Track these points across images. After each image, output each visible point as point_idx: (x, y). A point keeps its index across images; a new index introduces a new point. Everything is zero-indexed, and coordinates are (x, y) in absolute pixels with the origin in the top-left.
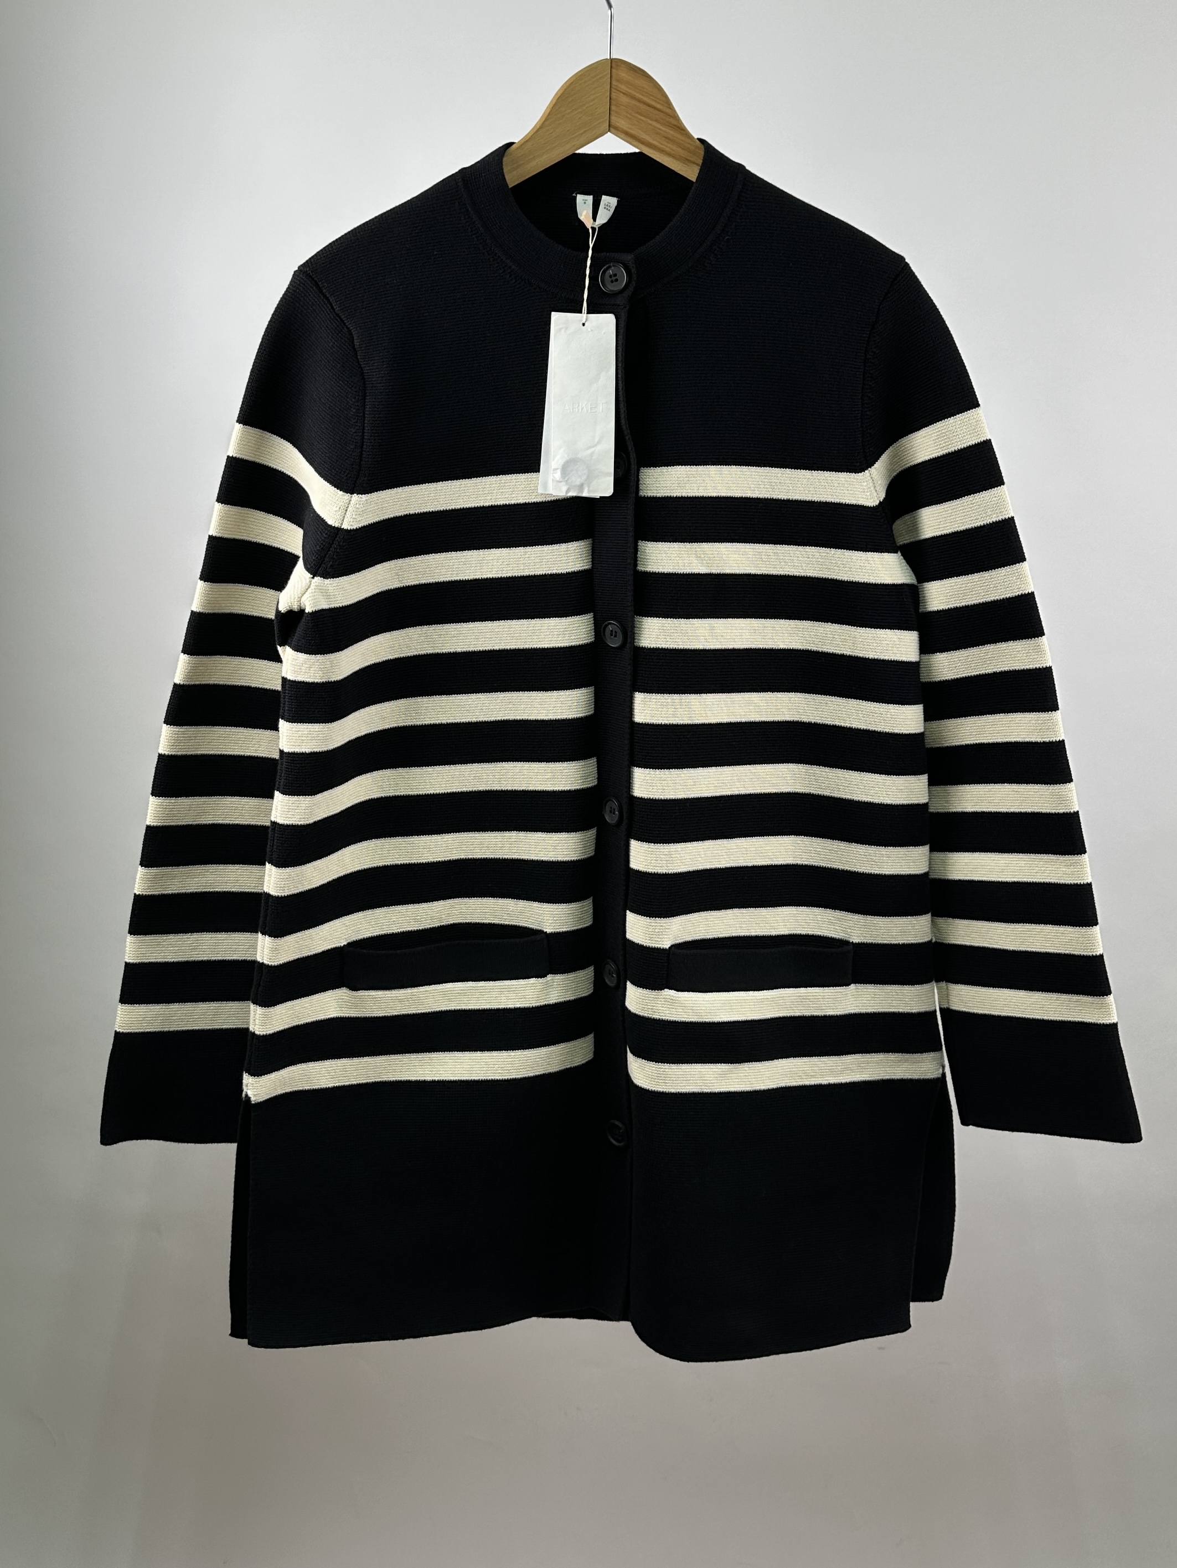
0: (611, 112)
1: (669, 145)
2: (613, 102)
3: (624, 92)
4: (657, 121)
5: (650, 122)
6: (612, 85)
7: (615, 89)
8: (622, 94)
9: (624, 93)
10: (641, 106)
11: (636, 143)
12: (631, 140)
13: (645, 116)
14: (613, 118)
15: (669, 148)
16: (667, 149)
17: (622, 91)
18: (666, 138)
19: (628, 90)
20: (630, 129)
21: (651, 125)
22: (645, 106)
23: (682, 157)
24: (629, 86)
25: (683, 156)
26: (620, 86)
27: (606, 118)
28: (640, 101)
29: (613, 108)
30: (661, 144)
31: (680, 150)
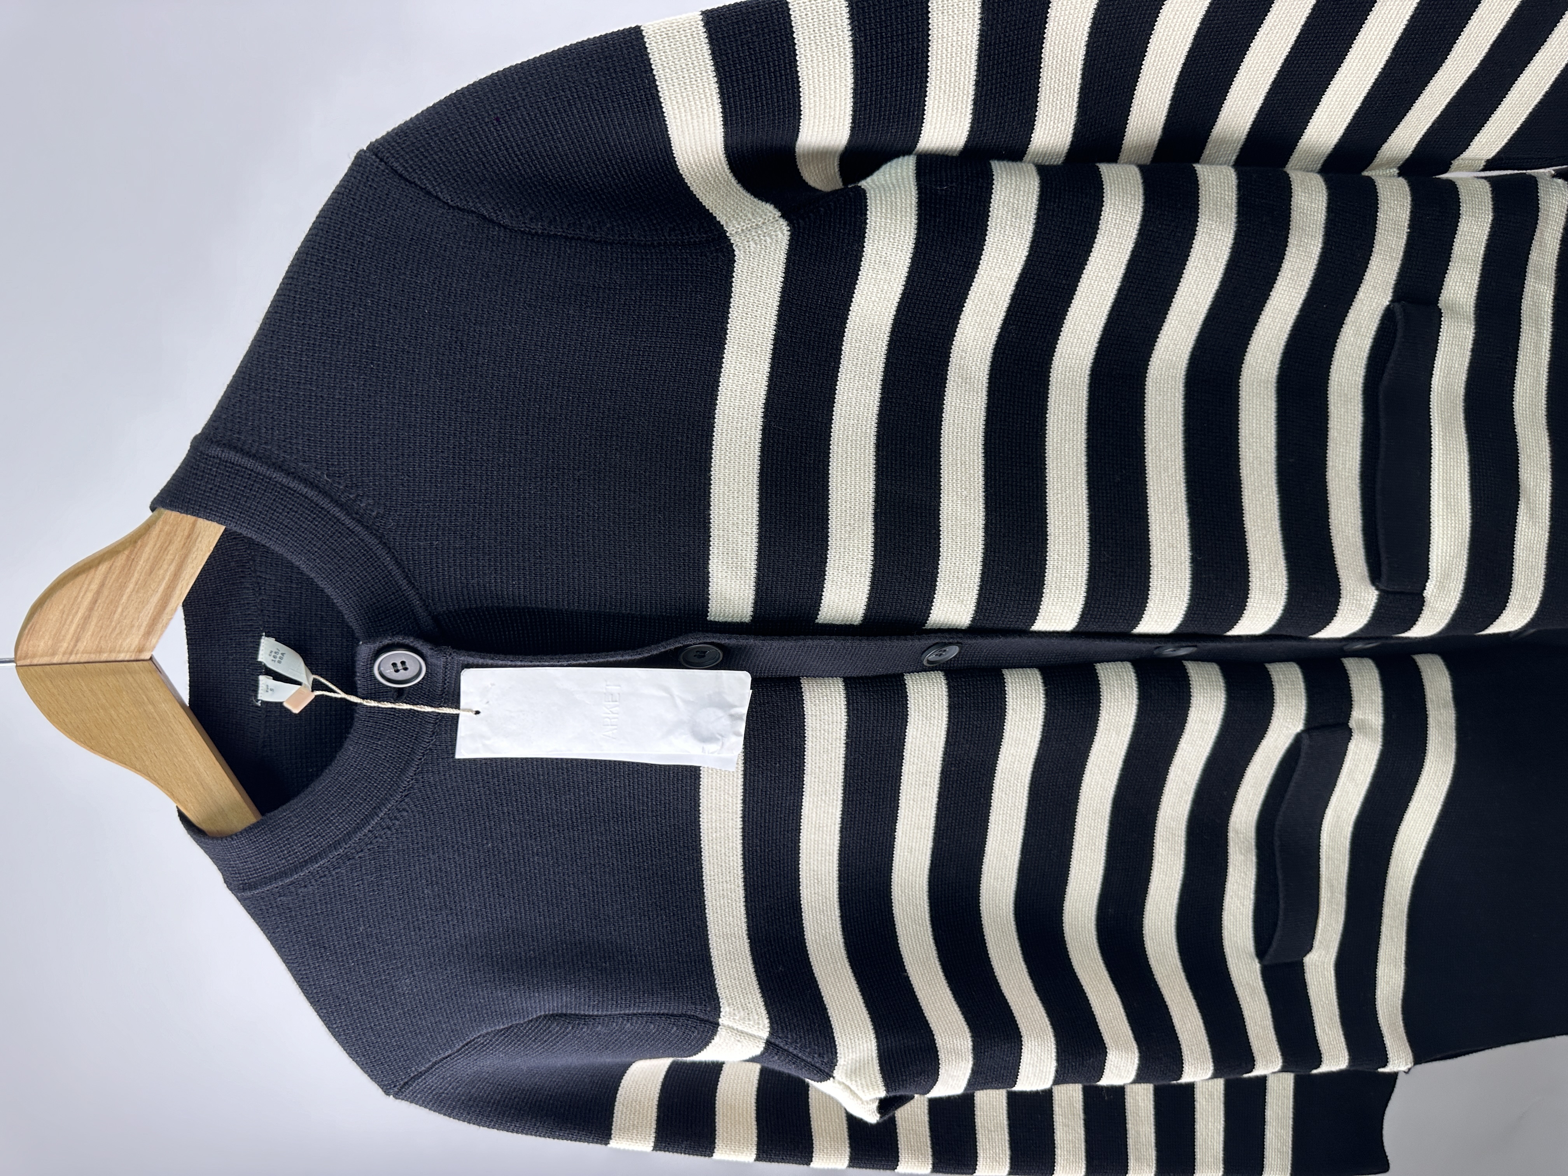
0: (113, 657)
1: (165, 566)
2: (93, 657)
3: (72, 644)
4: (122, 587)
5: (125, 598)
6: (64, 661)
7: (71, 654)
8: (79, 644)
9: (77, 641)
10: (96, 615)
11: (165, 617)
12: (160, 626)
13: (117, 607)
14: (121, 657)
15: (170, 565)
16: (172, 568)
17: (70, 648)
18: (151, 572)
19: (69, 636)
20: (139, 627)
21: (129, 596)
22: (96, 608)
23: (185, 544)
24: (63, 633)
25: (182, 543)
26: (62, 650)
27: (123, 667)
28: (87, 618)
29: (104, 657)
30: (164, 578)
31: (172, 549)
